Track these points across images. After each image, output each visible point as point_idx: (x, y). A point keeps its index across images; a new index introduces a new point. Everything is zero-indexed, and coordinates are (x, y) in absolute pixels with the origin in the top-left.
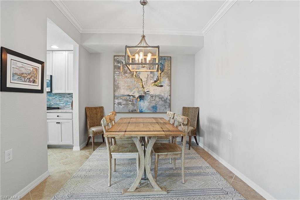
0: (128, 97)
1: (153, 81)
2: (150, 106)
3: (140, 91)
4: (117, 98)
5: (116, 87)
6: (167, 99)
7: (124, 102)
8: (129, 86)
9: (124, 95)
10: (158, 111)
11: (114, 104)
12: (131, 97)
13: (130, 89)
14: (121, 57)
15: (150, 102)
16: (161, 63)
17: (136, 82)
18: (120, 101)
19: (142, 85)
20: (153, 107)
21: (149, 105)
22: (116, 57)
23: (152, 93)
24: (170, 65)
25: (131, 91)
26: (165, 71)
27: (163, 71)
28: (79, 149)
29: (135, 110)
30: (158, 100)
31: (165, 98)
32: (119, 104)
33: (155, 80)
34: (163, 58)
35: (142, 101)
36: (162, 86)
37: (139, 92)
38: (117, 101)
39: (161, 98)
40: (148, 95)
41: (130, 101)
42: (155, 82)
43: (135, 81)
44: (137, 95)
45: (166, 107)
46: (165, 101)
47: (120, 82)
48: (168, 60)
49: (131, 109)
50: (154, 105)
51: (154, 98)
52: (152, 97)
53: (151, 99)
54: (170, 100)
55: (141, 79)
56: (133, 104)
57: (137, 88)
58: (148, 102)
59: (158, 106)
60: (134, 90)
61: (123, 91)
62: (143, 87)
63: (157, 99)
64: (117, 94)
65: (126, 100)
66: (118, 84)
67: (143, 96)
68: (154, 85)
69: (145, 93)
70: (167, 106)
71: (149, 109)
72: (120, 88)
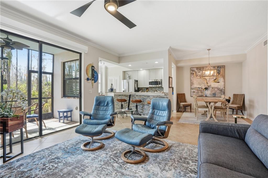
0: (199, 89)
1: (213, 80)
2: (212, 93)
4: (193, 89)
5: (192, 84)
6: (222, 89)
7: (197, 91)
8: (199, 83)
9: (196, 88)
10: (216, 96)
11: (191, 92)
12: (200, 88)
13: (199, 84)
14: (194, 68)
15: (212, 91)
16: (218, 70)
17: (203, 81)
18: (194, 90)
19: (207, 82)
20: (214, 94)
21: (211, 93)
22: (191, 69)
23: (213, 86)
24: (224, 71)
25: (200, 85)
26: (221, 74)
27: (219, 74)
28: (176, 112)
29: (203, 95)
30: (216, 90)
31: (221, 89)
32: (194, 92)
33: (215, 79)
34: (220, 67)
35: (207, 90)
36: (219, 82)
37: (205, 86)
38: (192, 91)
39: (218, 89)
40: (210, 87)
41: (200, 91)
42: (215, 80)
43: (202, 80)
44: (204, 87)
45: (221, 94)
46: (221, 90)
47: (194, 81)
48: (222, 67)
49: (200, 95)
50: (214, 93)
51: (214, 89)
52: (213, 88)
53: (212, 90)
54: (224, 90)
55: (206, 79)
56: (202, 92)
57: (204, 84)
58: (211, 91)
59: (216, 93)
60: (202, 85)
61: (196, 85)
62: (207, 83)
63: (216, 89)
64: (192, 87)
65: (198, 90)
66: (193, 82)
67: (207, 88)
68: (214, 82)
69: (209, 86)
70: (222, 94)
71: (211, 95)
72: (194, 84)
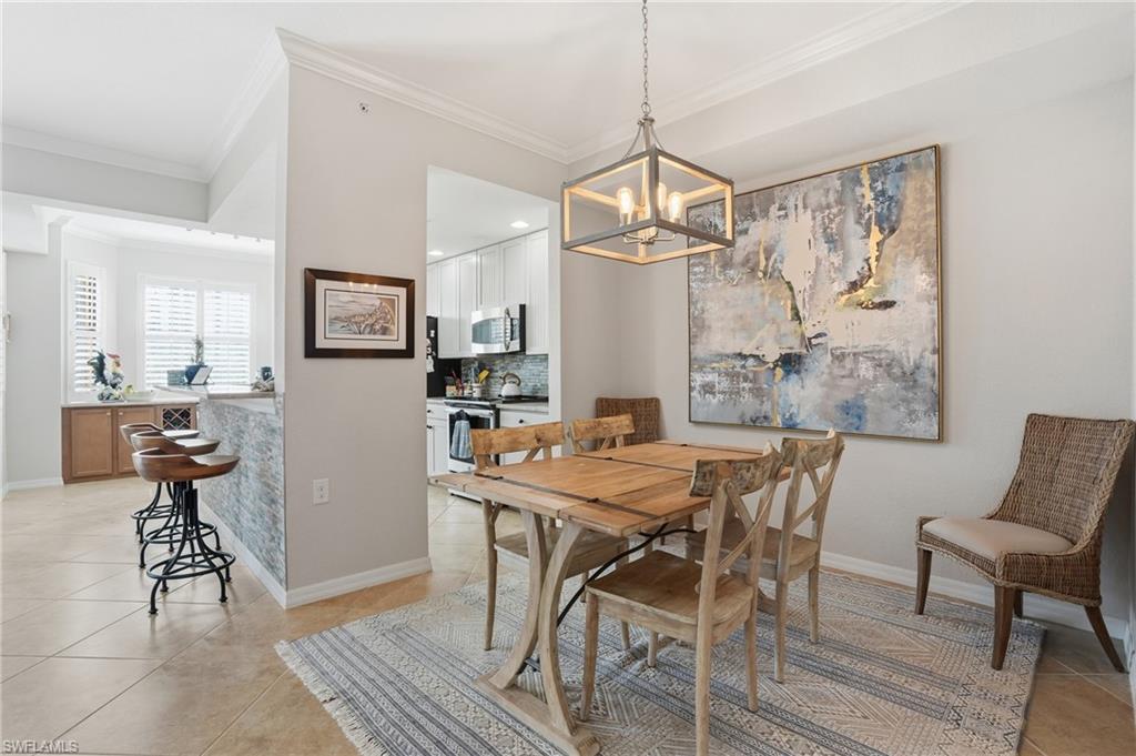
0: (738, 363)
1: (844, 287)
2: (831, 403)
3: (785, 335)
4: (701, 369)
5: (696, 326)
6: (917, 367)
7: (725, 384)
8: (741, 317)
9: (722, 357)
10: (870, 428)
11: (691, 389)
12: (751, 362)
13: (743, 329)
14: (711, 207)
15: (832, 384)
16: (883, 193)
17: (767, 299)
18: (710, 378)
19: (795, 309)
20: (846, 408)
21: (827, 396)
22: (693, 213)
23: (837, 340)
24: (931, 192)
25: (750, 338)
26: (904, 226)
27: (893, 231)
29: (765, 417)
30: (870, 375)
31: (909, 366)
32: (708, 389)
33: (855, 277)
34: (894, 164)
35: (794, 377)
36: (888, 305)
37: (778, 339)
38: (698, 379)
39: (887, 365)
40: (817, 352)
41: (746, 379)
42: (854, 286)
43: (763, 294)
44: (772, 354)
45: (911, 413)
46: (910, 378)
47: (710, 304)
48: (919, 166)
49: (749, 414)
50: (849, 396)
51: (848, 363)
52: (839, 358)
53: (836, 371)
54: (941, 374)
55: (788, 283)
56: (757, 392)
57: (774, 321)
58: (824, 385)
59: (866, 401)
60: (759, 334)
61: (720, 340)
62: (797, 316)
63: (865, 369)
64: (700, 351)
65: (732, 376)
66: (703, 311)
67: (799, 357)
68: (848, 304)
69: (808, 343)
70: (919, 407)
71: (825, 416)
72: (709, 327)
